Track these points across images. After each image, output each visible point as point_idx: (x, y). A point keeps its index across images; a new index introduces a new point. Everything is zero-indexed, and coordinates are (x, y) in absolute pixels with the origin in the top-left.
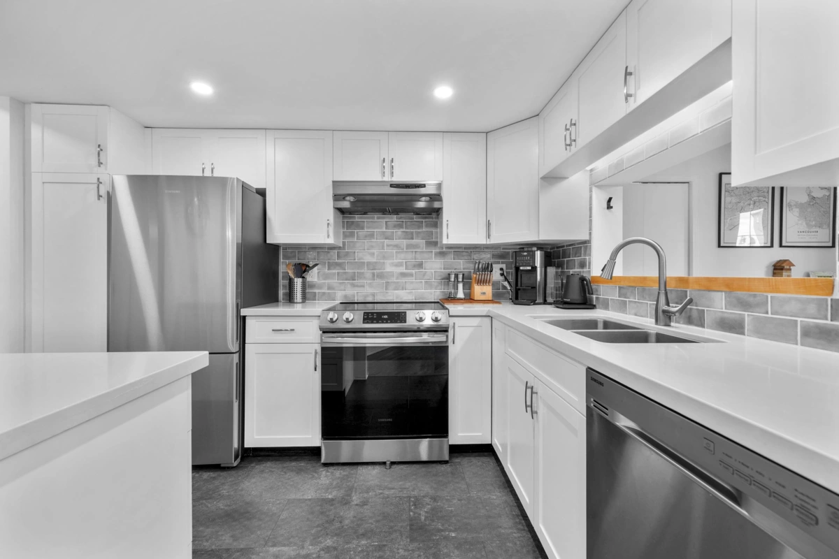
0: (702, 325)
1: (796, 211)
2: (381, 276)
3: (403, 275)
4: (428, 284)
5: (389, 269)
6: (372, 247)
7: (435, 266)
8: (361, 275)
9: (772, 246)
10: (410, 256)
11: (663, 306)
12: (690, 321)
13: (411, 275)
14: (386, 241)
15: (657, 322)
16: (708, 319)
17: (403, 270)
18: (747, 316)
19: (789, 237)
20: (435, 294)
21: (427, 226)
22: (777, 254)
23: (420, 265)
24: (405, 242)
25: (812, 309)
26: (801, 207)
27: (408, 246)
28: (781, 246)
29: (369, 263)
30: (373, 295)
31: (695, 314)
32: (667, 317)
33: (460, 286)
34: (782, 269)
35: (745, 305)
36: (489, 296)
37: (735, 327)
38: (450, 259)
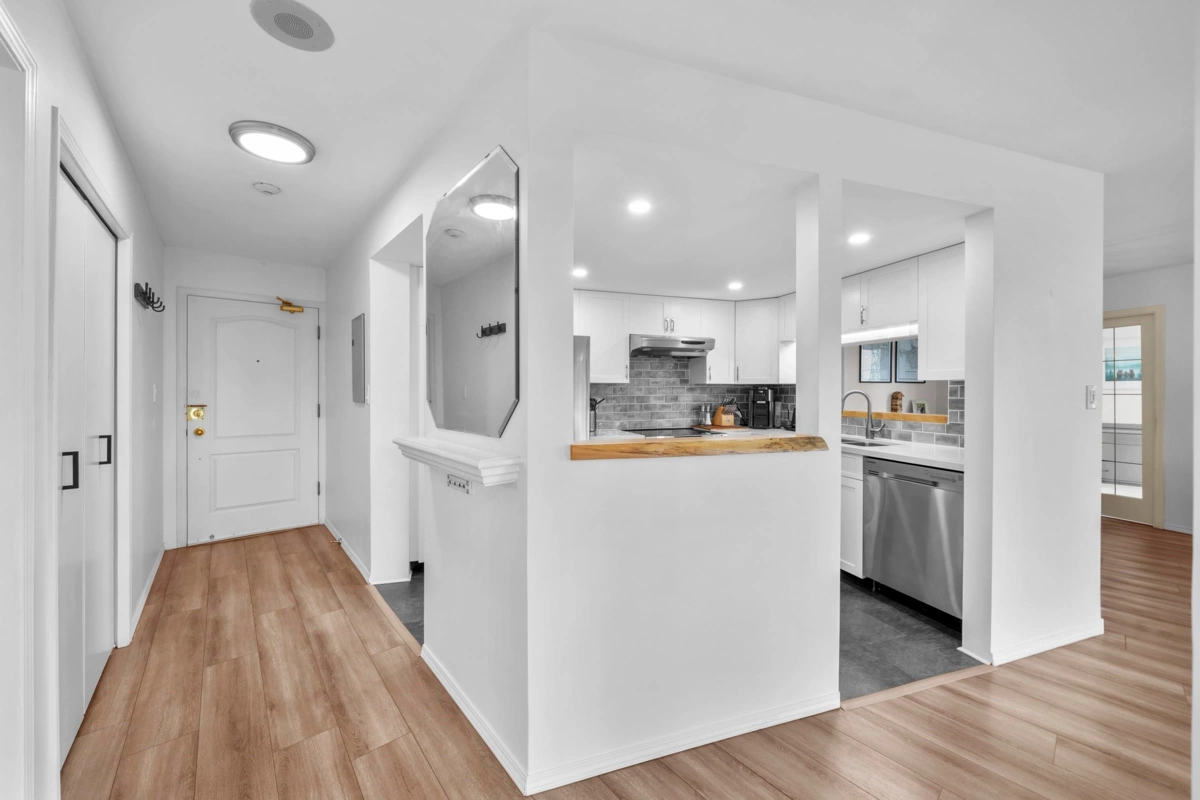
0: (890, 438)
1: (904, 356)
2: (647, 408)
3: (663, 406)
4: (682, 414)
5: (653, 402)
6: (639, 384)
7: (687, 399)
8: (632, 407)
9: (891, 382)
10: (668, 391)
11: (870, 429)
12: (883, 436)
13: (669, 407)
14: (652, 380)
15: (867, 437)
16: (893, 434)
17: (664, 403)
18: (913, 433)
19: (901, 376)
20: (686, 421)
21: (681, 367)
22: (894, 388)
23: (676, 399)
24: (665, 380)
25: (940, 429)
26: (907, 353)
27: (668, 383)
28: (896, 381)
29: (638, 397)
30: (641, 423)
31: (886, 433)
32: (872, 434)
33: (708, 415)
34: (897, 399)
35: (912, 427)
36: (732, 423)
37: (906, 438)
38: (697, 394)
